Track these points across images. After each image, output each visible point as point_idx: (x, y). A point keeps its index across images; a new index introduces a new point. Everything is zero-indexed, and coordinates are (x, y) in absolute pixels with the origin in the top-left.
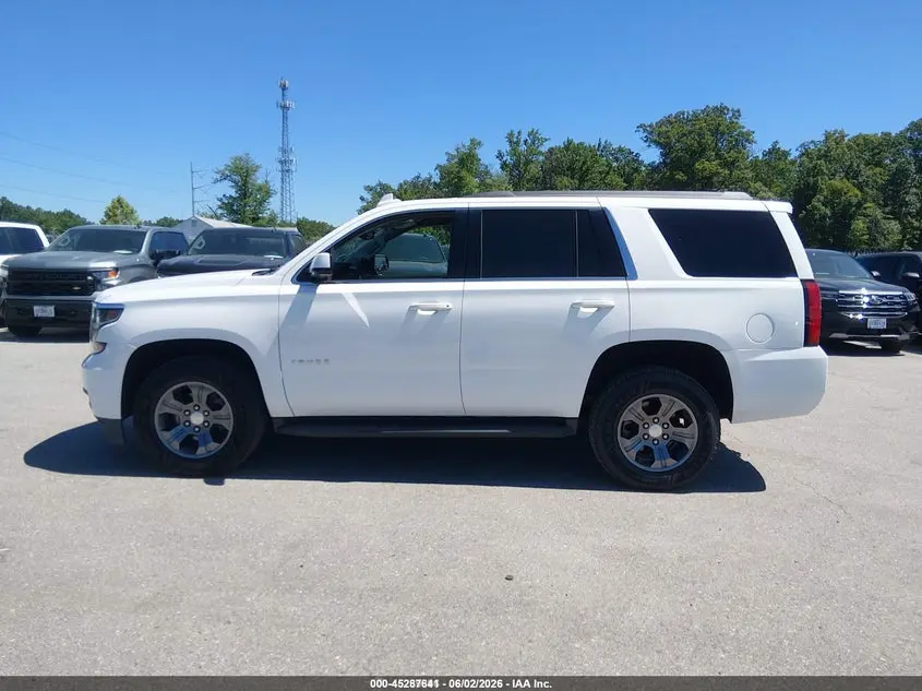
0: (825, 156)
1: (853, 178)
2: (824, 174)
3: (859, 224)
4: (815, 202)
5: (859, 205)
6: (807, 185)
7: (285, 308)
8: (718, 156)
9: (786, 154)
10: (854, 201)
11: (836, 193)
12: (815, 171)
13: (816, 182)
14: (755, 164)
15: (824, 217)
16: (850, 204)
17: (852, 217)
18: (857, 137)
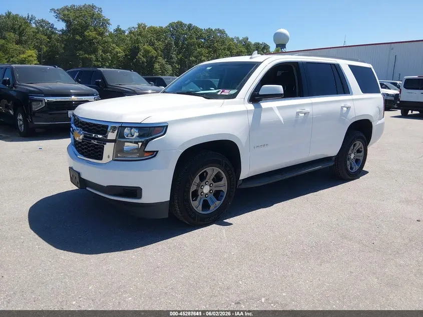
0: (140, 34)
1: (152, 45)
2: (141, 43)
3: (157, 66)
4: (139, 55)
5: (156, 57)
6: (135, 47)
7: (251, 117)
8: (95, 30)
9: (124, 32)
10: (154, 55)
11: (147, 52)
12: (138, 41)
13: (138, 46)
14: (111, 35)
15: (143, 62)
16: (153, 57)
17: (154, 63)
18: (151, 27)
